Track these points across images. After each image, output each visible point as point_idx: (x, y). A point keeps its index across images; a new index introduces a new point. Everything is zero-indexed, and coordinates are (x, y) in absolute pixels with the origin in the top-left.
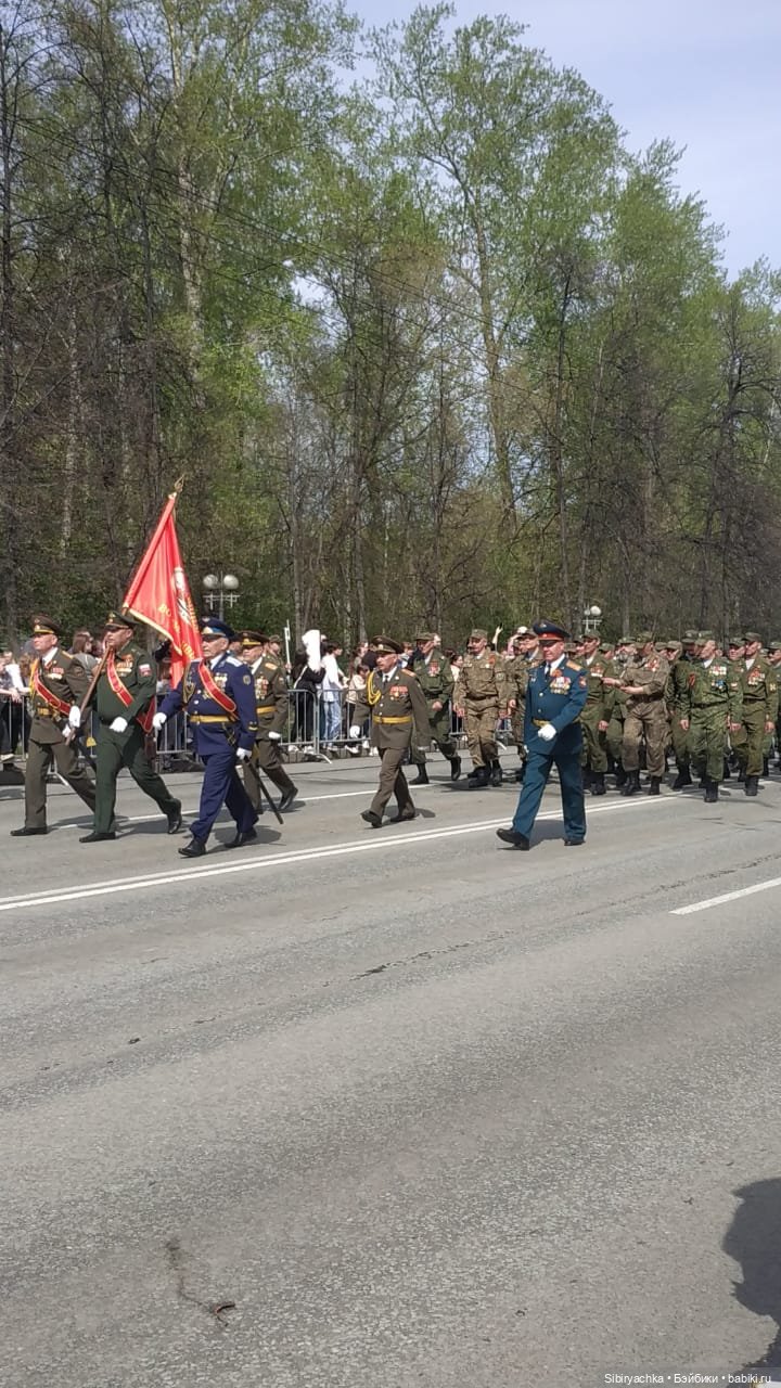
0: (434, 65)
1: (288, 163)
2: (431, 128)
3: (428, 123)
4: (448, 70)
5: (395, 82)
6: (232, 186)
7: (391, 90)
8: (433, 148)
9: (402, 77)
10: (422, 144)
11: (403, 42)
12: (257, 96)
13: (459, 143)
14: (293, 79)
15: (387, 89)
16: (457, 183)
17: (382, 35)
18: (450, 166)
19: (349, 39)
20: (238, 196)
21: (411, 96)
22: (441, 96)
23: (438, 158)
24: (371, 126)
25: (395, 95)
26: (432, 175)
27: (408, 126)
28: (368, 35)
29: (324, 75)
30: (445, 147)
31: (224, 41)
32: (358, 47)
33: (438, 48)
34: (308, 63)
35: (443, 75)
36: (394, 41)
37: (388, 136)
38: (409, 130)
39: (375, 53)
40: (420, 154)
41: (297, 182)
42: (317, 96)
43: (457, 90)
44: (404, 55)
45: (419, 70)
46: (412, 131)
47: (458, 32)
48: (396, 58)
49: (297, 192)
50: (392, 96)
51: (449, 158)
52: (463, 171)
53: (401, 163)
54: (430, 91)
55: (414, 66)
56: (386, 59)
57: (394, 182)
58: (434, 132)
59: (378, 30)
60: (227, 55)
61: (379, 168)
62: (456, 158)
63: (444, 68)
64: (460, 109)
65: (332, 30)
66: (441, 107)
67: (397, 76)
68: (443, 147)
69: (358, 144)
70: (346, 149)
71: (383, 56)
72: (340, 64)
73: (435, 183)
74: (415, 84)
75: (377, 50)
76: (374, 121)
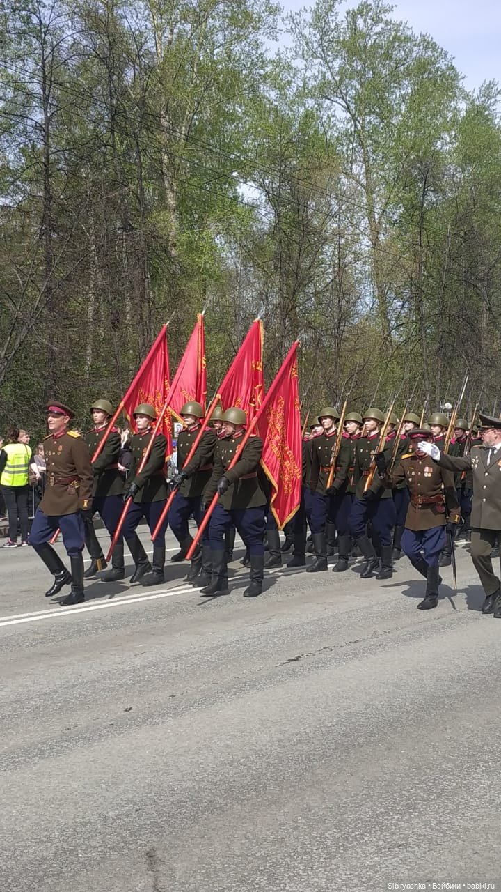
0: (332, 35)
1: (234, 106)
2: (330, 78)
3: (328, 75)
4: (341, 39)
5: (306, 48)
6: (197, 123)
7: (303, 54)
8: (332, 92)
9: (310, 45)
10: (325, 90)
11: (311, 21)
12: (213, 62)
13: (349, 88)
14: (237, 49)
15: (301, 53)
16: (348, 115)
17: (297, 17)
18: (344, 104)
19: (274, 21)
20: (201, 131)
21: (317, 57)
22: (337, 56)
23: (336, 99)
24: (289, 79)
25: (306, 57)
26: (332, 110)
27: (315, 78)
28: (287, 17)
29: (257, 45)
30: (340, 91)
31: (190, 25)
32: (280, 25)
33: (334, 24)
34: (247, 38)
35: (338, 42)
36: (305, 20)
37: (302, 85)
38: (315, 80)
39: (292, 29)
40: (323, 97)
41: (240, 119)
42: (253, 60)
43: (348, 52)
44: (312, 29)
45: (322, 39)
46: (318, 81)
47: (348, 13)
48: (306, 32)
49: (240, 125)
50: (304, 57)
51: (343, 99)
52: (352, 107)
53: (310, 103)
54: (329, 53)
55: (319, 37)
56: (299, 33)
57: (306, 116)
58: (333, 81)
59: (293, 13)
60: (192, 35)
61: (295, 107)
62: (348, 99)
63: (339, 37)
64: (350, 65)
65: (262, 15)
66: (337, 64)
67: (307, 44)
68: (339, 91)
69: (280, 92)
70: (273, 95)
71: (298, 31)
72: (268, 38)
73: (334, 116)
74: (319, 49)
75: (293, 27)
76: (292, 75)
